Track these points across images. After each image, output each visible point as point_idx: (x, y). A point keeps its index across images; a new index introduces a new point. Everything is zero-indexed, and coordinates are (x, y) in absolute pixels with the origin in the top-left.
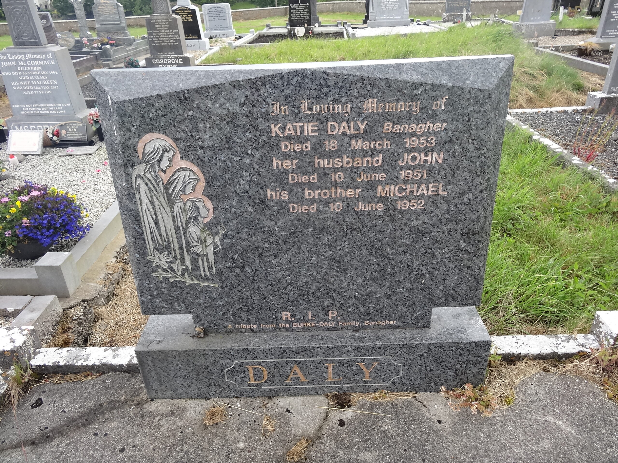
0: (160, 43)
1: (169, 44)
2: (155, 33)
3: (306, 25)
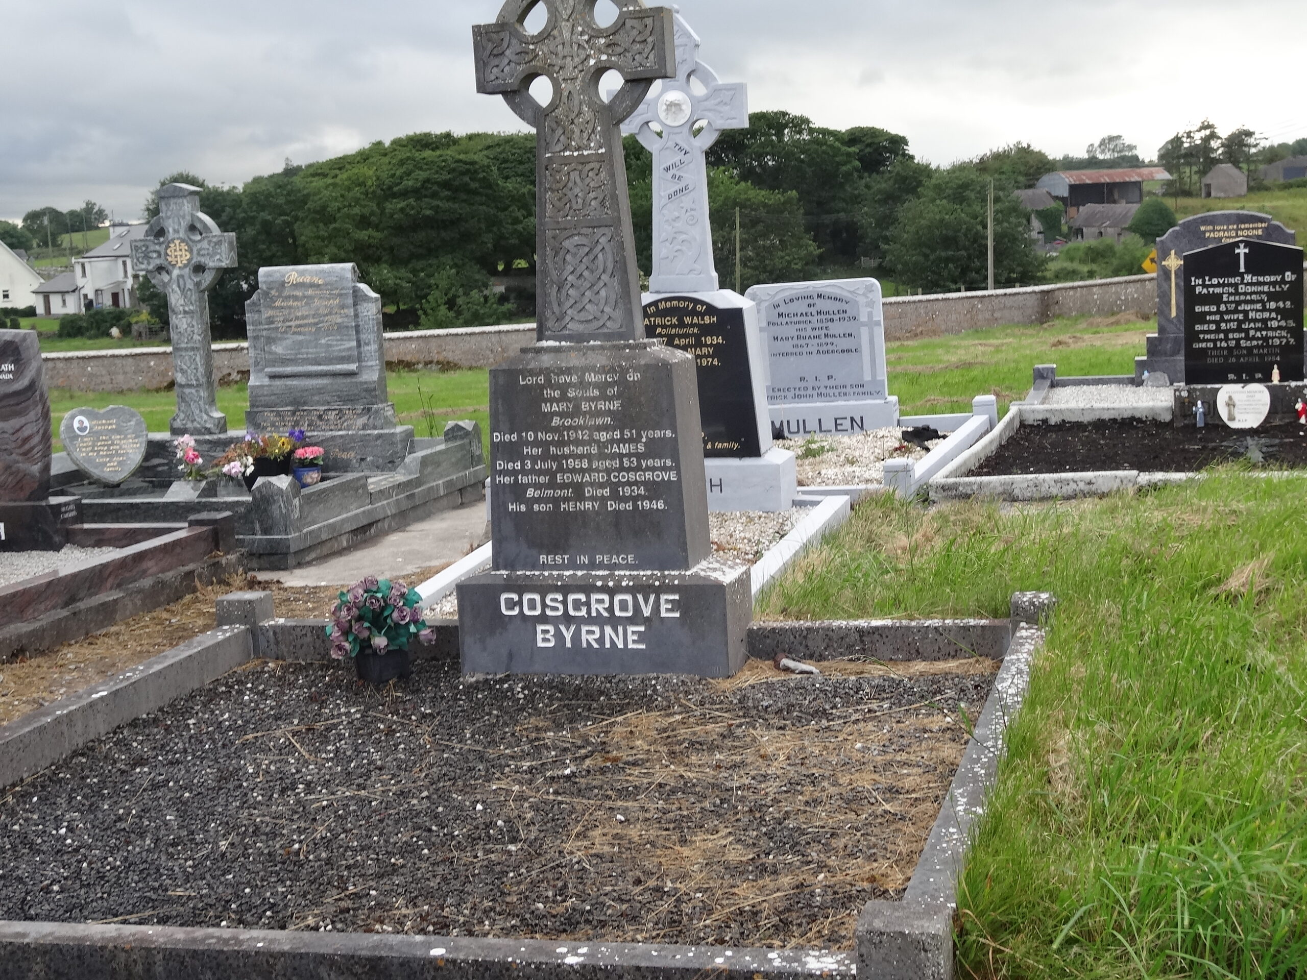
0: (556, 501)
1: (611, 506)
2: (536, 443)
3: (1276, 374)
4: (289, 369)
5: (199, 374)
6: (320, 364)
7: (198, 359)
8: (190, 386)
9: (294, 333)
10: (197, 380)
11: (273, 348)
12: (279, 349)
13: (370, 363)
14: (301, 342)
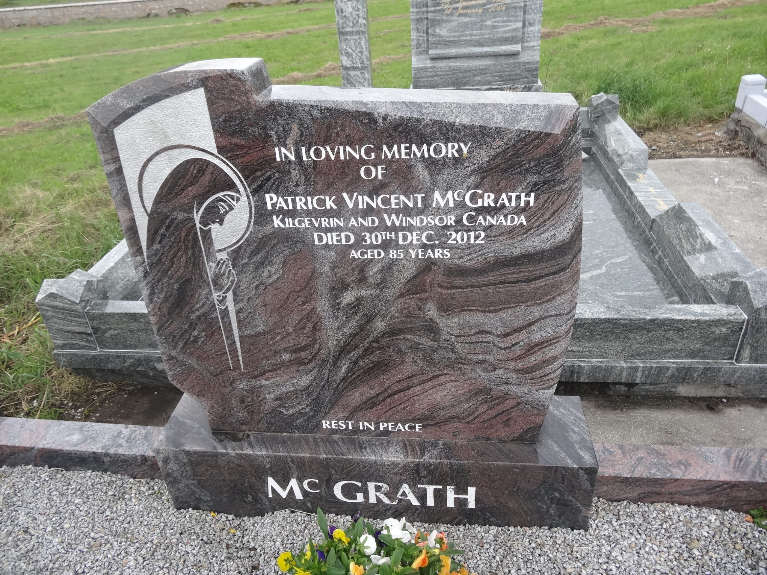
4: (453, 51)
5: (364, 58)
6: (481, 45)
7: (363, 43)
8: (355, 68)
9: (461, 15)
10: (362, 63)
11: (437, 30)
12: (442, 31)
13: (532, 44)
14: (466, 24)
